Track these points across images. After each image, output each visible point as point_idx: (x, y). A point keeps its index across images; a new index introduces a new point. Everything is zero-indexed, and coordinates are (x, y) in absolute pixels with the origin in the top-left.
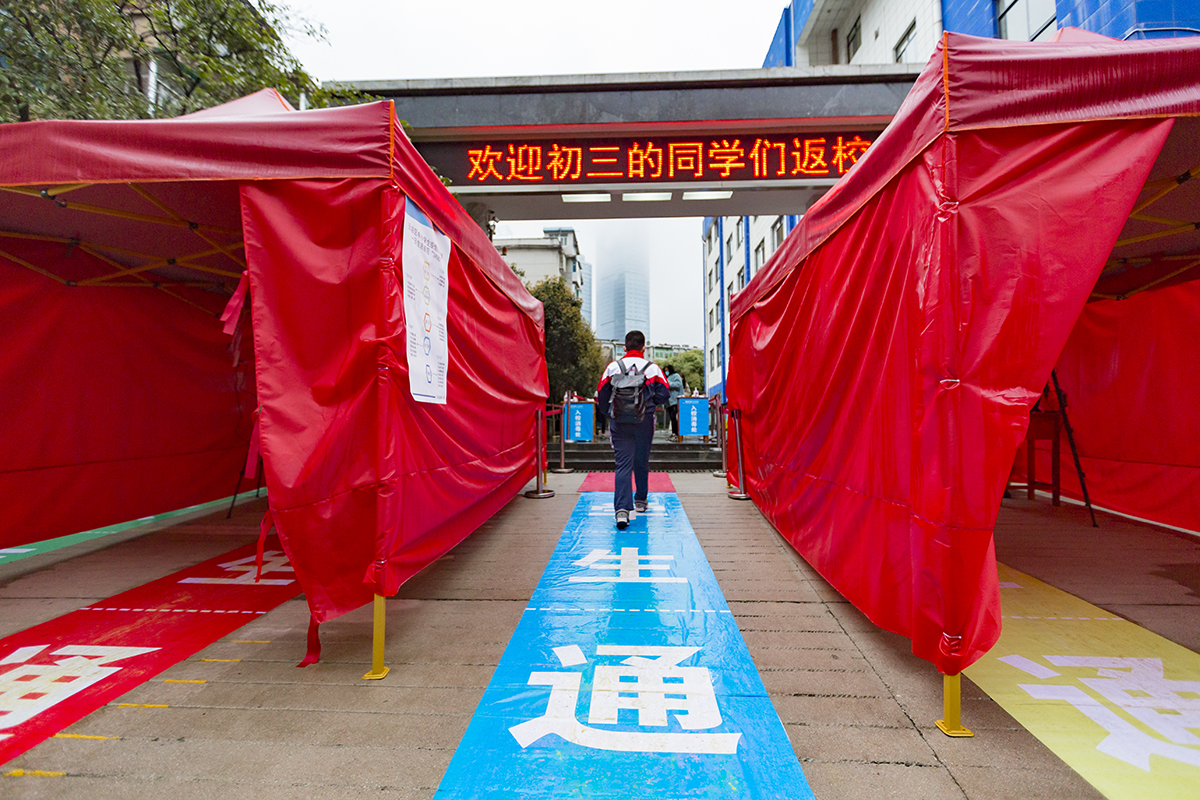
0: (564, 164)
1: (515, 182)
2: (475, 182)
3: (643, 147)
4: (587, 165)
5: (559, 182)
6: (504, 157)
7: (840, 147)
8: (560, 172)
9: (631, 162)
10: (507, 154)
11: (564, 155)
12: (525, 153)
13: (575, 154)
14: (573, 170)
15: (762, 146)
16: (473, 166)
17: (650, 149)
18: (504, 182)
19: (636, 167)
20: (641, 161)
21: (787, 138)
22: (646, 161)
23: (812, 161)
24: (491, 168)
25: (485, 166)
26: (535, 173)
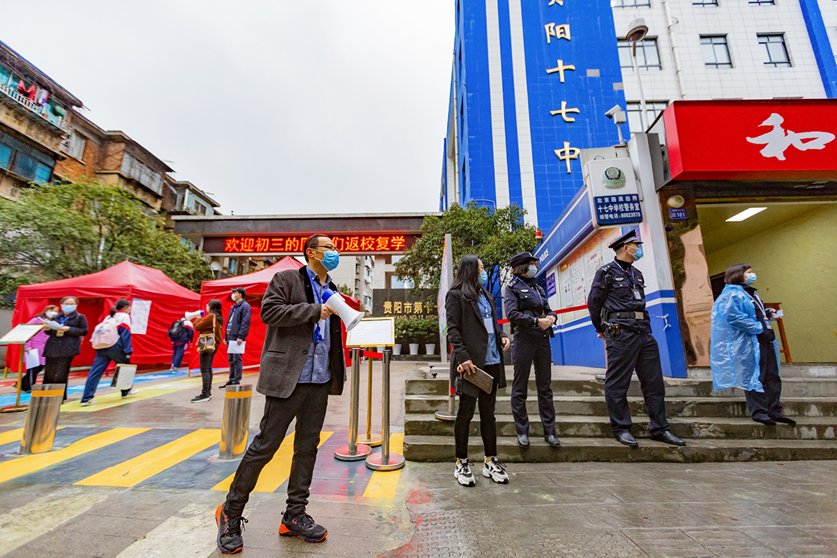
0: (262, 245)
1: (243, 252)
2: (228, 252)
3: (292, 239)
4: (270, 246)
5: (260, 252)
6: (239, 243)
7: (363, 240)
8: (260, 248)
9: (287, 245)
10: (241, 241)
11: (262, 242)
12: (248, 241)
13: (266, 241)
14: (265, 248)
15: (335, 239)
16: (227, 245)
17: (294, 240)
18: (239, 252)
19: (289, 247)
20: (290, 245)
21: (344, 237)
22: (292, 245)
23: (353, 245)
24: (234, 246)
25: (232, 246)
26: (251, 249)
